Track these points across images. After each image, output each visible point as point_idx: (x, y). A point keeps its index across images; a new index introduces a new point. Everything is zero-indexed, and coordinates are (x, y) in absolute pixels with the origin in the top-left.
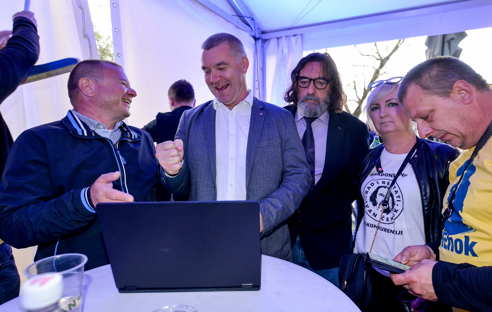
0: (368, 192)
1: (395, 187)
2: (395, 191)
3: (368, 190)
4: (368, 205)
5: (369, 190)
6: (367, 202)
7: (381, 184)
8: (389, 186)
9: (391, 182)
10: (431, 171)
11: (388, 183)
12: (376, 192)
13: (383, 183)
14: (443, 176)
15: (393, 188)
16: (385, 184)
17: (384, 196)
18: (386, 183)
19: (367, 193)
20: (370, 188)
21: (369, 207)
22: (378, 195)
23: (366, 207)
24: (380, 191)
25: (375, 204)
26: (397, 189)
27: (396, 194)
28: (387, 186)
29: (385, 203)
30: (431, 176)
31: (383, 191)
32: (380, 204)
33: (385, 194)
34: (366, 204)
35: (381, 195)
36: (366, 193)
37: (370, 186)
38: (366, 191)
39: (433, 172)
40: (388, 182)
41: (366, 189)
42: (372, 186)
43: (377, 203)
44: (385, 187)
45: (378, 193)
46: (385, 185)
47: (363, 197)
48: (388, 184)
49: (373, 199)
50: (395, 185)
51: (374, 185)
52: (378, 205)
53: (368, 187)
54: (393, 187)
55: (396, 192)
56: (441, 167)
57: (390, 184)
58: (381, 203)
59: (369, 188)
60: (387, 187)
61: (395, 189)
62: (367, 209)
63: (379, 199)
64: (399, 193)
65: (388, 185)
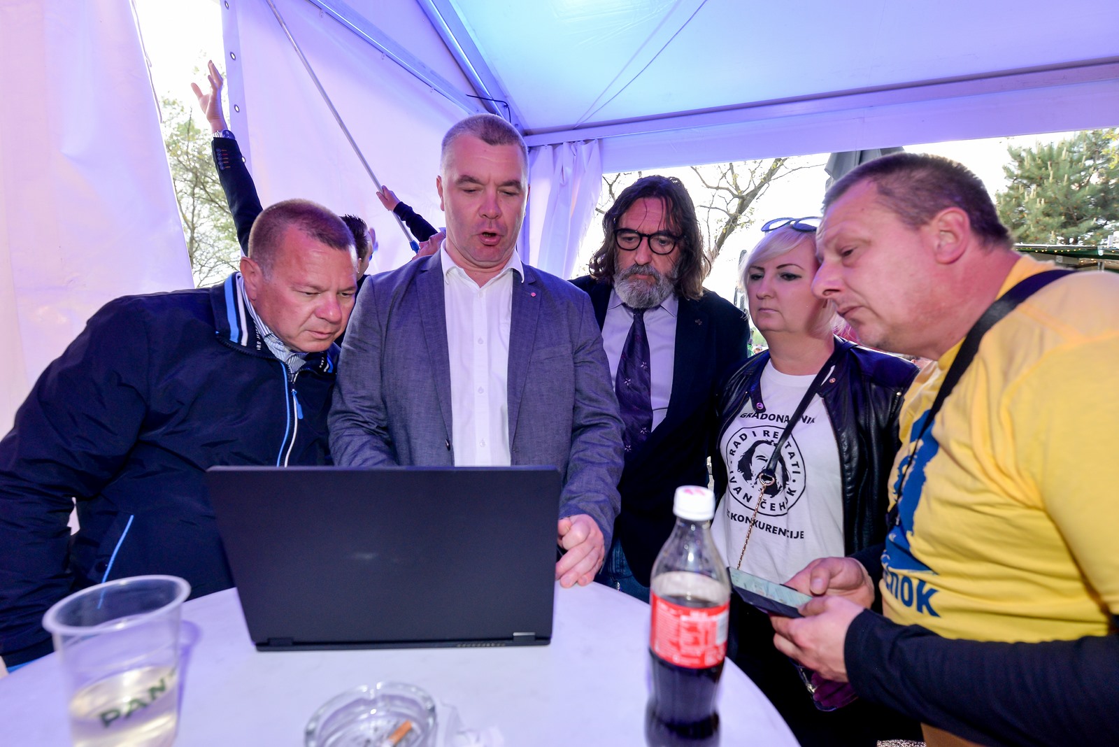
0: (735, 451)
1: (789, 445)
2: (790, 453)
3: (734, 448)
4: (734, 478)
5: (737, 447)
6: (732, 472)
7: (760, 437)
8: (776, 441)
9: (781, 432)
10: (862, 413)
11: (775, 435)
12: (750, 452)
13: (764, 435)
14: (886, 423)
15: (786, 447)
16: (768, 436)
17: (766, 461)
18: (771, 434)
19: (733, 455)
20: (740, 444)
21: (736, 482)
22: (754, 459)
23: (731, 482)
24: (759, 450)
25: (748, 476)
26: (793, 449)
27: (791, 458)
28: (773, 441)
29: (768, 473)
30: (862, 422)
31: (767, 451)
32: (758, 477)
33: (768, 457)
34: (730, 476)
35: (761, 458)
36: (731, 453)
37: (740, 440)
38: (731, 450)
39: (866, 413)
40: (775, 432)
41: (731, 446)
42: (743, 440)
43: (752, 475)
44: (769, 443)
45: (756, 454)
46: (769, 439)
47: (726, 461)
48: (774, 437)
49: (745, 465)
50: (790, 440)
51: (746, 436)
52: (754, 478)
53: (735, 442)
54: (786, 444)
55: (792, 455)
56: (883, 404)
57: (779, 436)
58: (760, 473)
59: (737, 444)
60: (772, 443)
61: (790, 449)
62: (732, 486)
63: (757, 466)
64: (797, 458)
65: (774, 439)
